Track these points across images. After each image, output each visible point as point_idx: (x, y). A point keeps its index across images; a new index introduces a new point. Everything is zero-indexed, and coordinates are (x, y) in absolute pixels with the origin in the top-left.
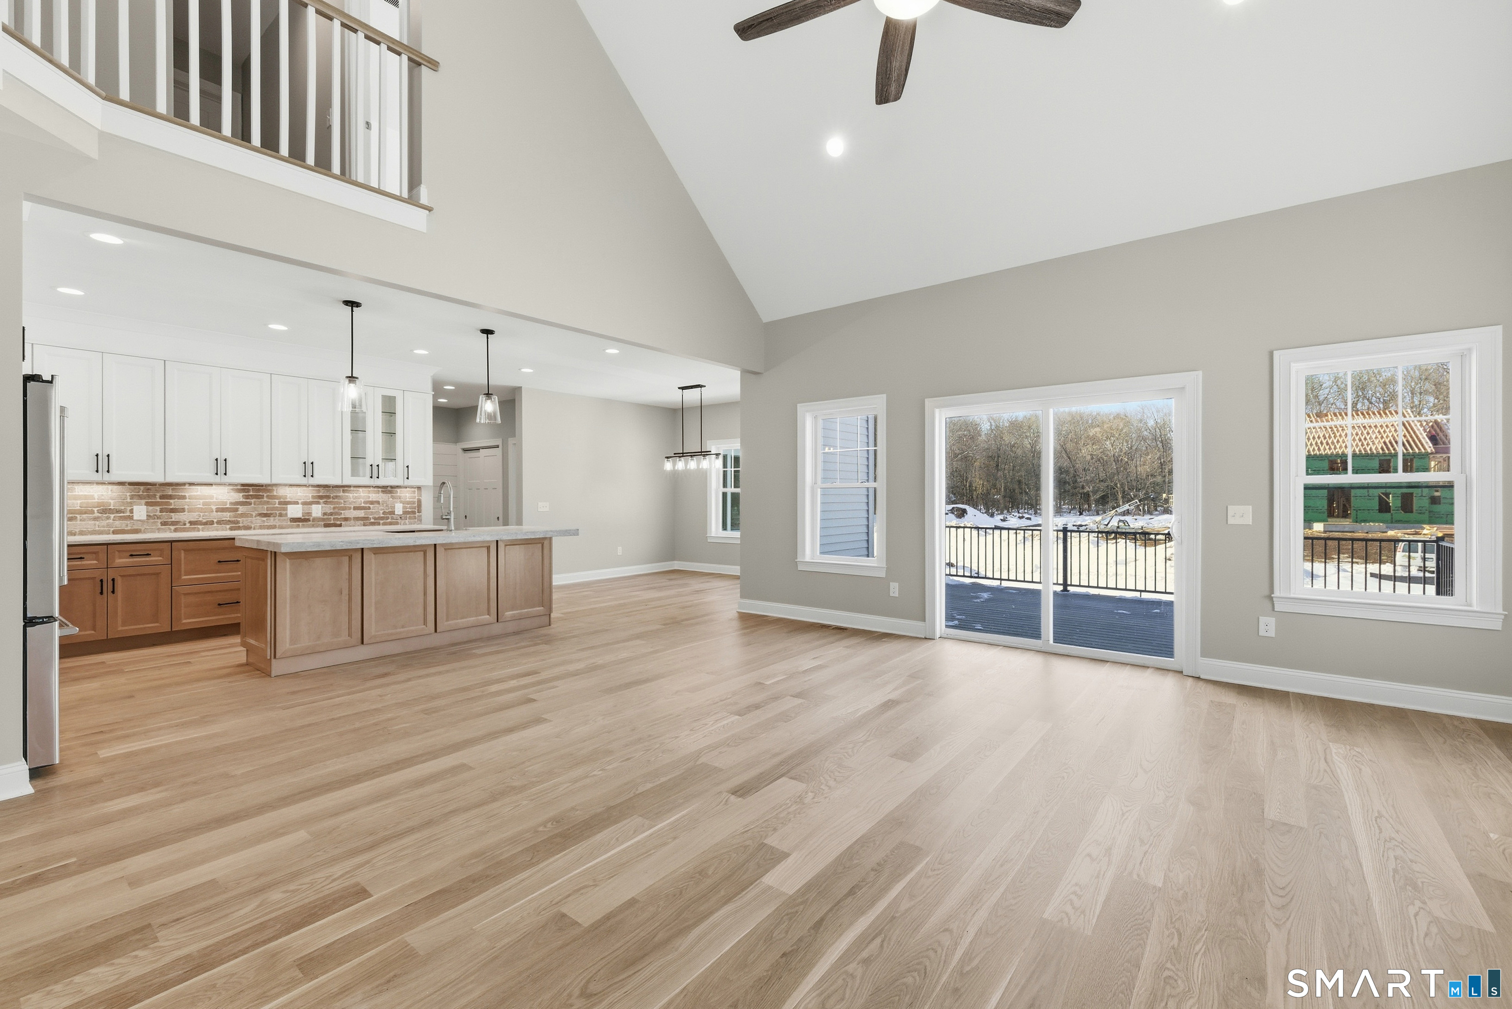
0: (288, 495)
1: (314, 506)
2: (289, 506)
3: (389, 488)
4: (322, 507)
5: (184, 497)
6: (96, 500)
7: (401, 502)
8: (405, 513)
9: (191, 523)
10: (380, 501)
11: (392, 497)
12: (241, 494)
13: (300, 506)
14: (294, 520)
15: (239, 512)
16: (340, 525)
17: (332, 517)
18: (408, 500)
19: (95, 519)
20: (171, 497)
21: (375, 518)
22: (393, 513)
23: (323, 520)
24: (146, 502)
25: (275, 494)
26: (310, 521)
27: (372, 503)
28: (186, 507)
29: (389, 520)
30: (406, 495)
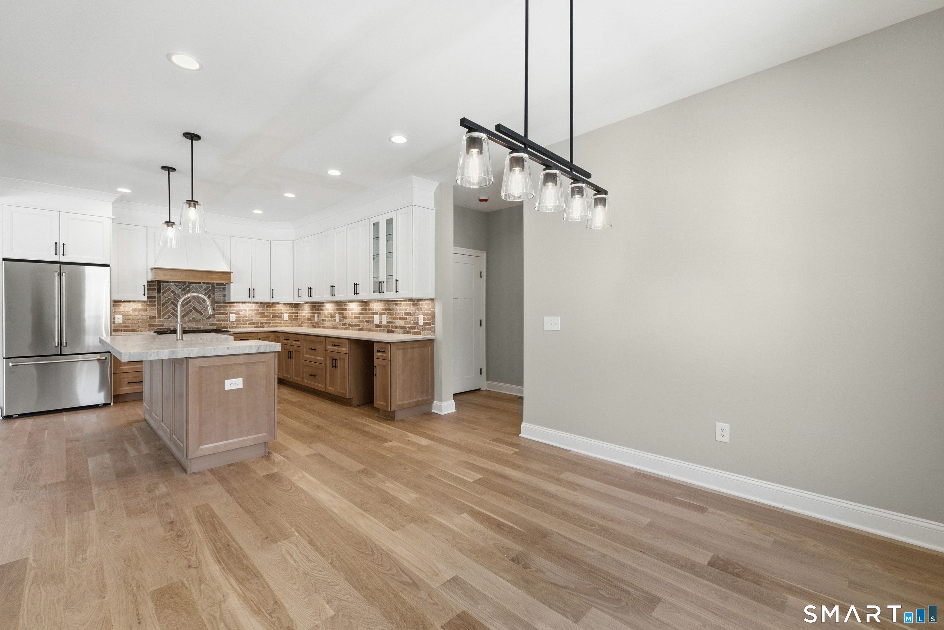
0: (375, 308)
1: (383, 316)
2: (374, 316)
3: (416, 302)
4: (386, 317)
5: (346, 310)
6: (329, 311)
7: (423, 314)
8: (425, 324)
9: (349, 325)
10: (412, 312)
11: (418, 309)
12: (361, 308)
13: (378, 315)
14: (377, 326)
15: (360, 319)
16: (393, 332)
17: (390, 325)
18: (426, 312)
19: (330, 321)
20: (343, 309)
21: (409, 328)
22: (417, 323)
23: (387, 327)
24: (339, 312)
25: (371, 307)
26: (382, 327)
27: (408, 314)
28: (347, 315)
29: (416, 330)
30: (425, 306)
